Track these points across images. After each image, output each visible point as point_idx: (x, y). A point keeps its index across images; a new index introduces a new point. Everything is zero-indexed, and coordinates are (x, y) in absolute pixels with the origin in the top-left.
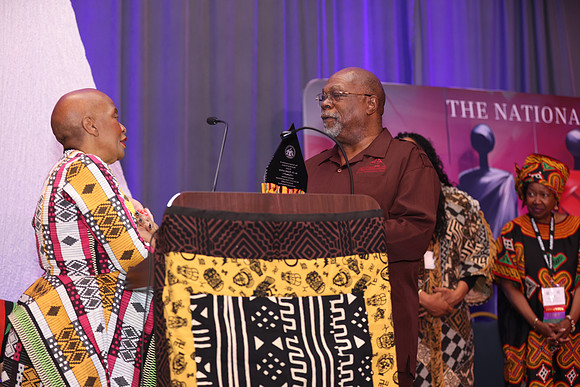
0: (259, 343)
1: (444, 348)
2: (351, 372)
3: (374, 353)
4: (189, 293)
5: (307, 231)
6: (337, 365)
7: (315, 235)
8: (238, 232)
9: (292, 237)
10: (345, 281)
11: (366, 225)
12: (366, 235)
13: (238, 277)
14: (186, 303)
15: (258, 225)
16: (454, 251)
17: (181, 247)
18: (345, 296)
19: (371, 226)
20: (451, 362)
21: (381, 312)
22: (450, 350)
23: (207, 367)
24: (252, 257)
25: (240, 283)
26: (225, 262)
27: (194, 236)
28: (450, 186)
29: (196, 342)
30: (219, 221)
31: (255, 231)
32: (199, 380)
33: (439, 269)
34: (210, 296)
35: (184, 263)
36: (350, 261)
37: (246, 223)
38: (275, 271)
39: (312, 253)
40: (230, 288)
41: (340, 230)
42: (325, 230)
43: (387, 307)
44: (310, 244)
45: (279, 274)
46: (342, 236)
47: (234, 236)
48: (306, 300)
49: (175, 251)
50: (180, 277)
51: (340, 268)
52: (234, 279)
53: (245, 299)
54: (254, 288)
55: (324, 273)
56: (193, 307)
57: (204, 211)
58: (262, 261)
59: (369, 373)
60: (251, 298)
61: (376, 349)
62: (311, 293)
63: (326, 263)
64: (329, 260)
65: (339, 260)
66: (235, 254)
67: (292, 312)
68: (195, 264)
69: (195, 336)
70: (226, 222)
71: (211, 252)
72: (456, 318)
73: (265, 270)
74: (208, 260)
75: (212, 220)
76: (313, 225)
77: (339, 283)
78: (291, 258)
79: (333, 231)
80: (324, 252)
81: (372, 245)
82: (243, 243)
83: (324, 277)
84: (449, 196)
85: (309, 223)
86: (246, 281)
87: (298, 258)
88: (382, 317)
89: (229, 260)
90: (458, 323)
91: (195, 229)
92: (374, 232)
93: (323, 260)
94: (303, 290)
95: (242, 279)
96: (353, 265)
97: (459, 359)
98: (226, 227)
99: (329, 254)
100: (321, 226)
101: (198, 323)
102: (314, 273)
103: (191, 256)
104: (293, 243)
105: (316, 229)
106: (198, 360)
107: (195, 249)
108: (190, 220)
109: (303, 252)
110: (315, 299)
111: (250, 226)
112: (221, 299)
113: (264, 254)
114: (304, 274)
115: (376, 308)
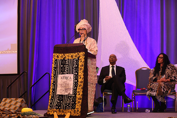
0: (62, 66)
2: (75, 70)
3: (79, 67)
4: (54, 59)
6: (72, 69)
9: (69, 50)
10: (76, 56)
11: (81, 47)
18: (76, 59)
23: (55, 69)
29: (54, 66)
32: (53, 71)
37: (63, 48)
39: (72, 52)
40: (60, 58)
41: (77, 49)
45: (67, 56)
54: (63, 58)
58: (65, 54)
62: (71, 58)
65: (76, 53)
66: (61, 53)
67: (68, 61)
70: (60, 48)
71: (58, 53)
76: (73, 48)
78: (69, 53)
81: (81, 51)
82: (63, 51)
94: (70, 58)
101: (55, 63)
102: (72, 55)
103: (55, 54)
112: (58, 60)
115: (81, 60)
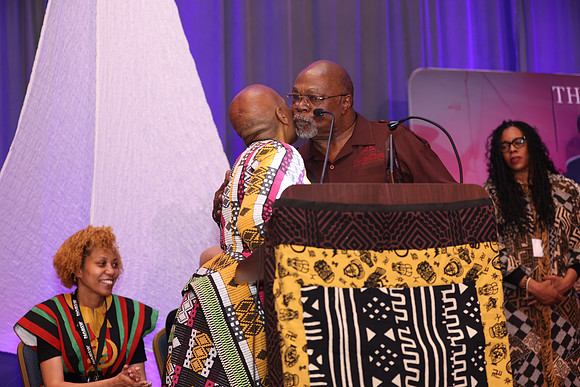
0: (371, 335)
1: (553, 337)
2: (464, 362)
3: (487, 343)
4: (299, 286)
5: (417, 221)
6: (449, 355)
7: (425, 225)
8: (347, 223)
9: (402, 227)
10: (456, 270)
11: (476, 213)
12: (476, 224)
13: (348, 269)
14: (297, 295)
15: (367, 216)
16: (563, 239)
17: (291, 239)
18: (457, 286)
19: (481, 215)
20: (561, 350)
21: (493, 302)
22: (560, 338)
23: (320, 360)
24: (362, 249)
25: (351, 274)
26: (335, 253)
27: (303, 228)
28: (557, 173)
29: (308, 335)
30: (328, 213)
31: (365, 222)
32: (311, 372)
33: (548, 257)
34: (321, 288)
35: (293, 255)
36: (461, 250)
37: (356, 214)
38: (385, 262)
39: (422, 243)
40: (341, 280)
41: (450, 219)
42: (435, 220)
43: (499, 296)
44: (421, 235)
45: (389, 265)
46: (452, 225)
47: (343, 227)
48: (417, 290)
49: (285, 243)
50: (291, 269)
51: (451, 257)
52: (345, 270)
53: (356, 291)
54: (365, 279)
55: (435, 263)
56: (304, 300)
57: (314, 203)
58: (372, 252)
59: (482, 363)
60: (363, 290)
61: (488, 338)
62: (422, 283)
63: (437, 253)
64: (440, 249)
65: (450, 249)
66: (345, 245)
67: (403, 303)
68: (305, 256)
69: (307, 328)
70: (336, 213)
71: (321, 244)
72: (565, 307)
73: (376, 261)
74: (318, 252)
75: (322, 212)
76: (422, 214)
77: (451, 273)
78: (401, 248)
79: (444, 221)
80: (435, 242)
81: (482, 234)
82: (353, 234)
83: (435, 267)
84: (556, 183)
85: (419, 213)
86: (357, 272)
87: (408, 249)
88: (495, 306)
89: (339, 251)
90: (568, 310)
91: (305, 220)
92: (484, 221)
93: (433, 250)
94: (414, 280)
95: (353, 271)
96: (464, 255)
97: (569, 348)
98: (336, 218)
99: (439, 244)
100: (431, 216)
101: (309, 316)
102: (425, 264)
103: (301, 248)
104: (403, 233)
105: (426, 219)
106: (310, 352)
107: (305, 241)
108: (299, 212)
109: (413, 242)
110: (427, 289)
111: (360, 217)
112: (332, 291)
113: (374, 245)
114: (415, 264)
115: (488, 297)
